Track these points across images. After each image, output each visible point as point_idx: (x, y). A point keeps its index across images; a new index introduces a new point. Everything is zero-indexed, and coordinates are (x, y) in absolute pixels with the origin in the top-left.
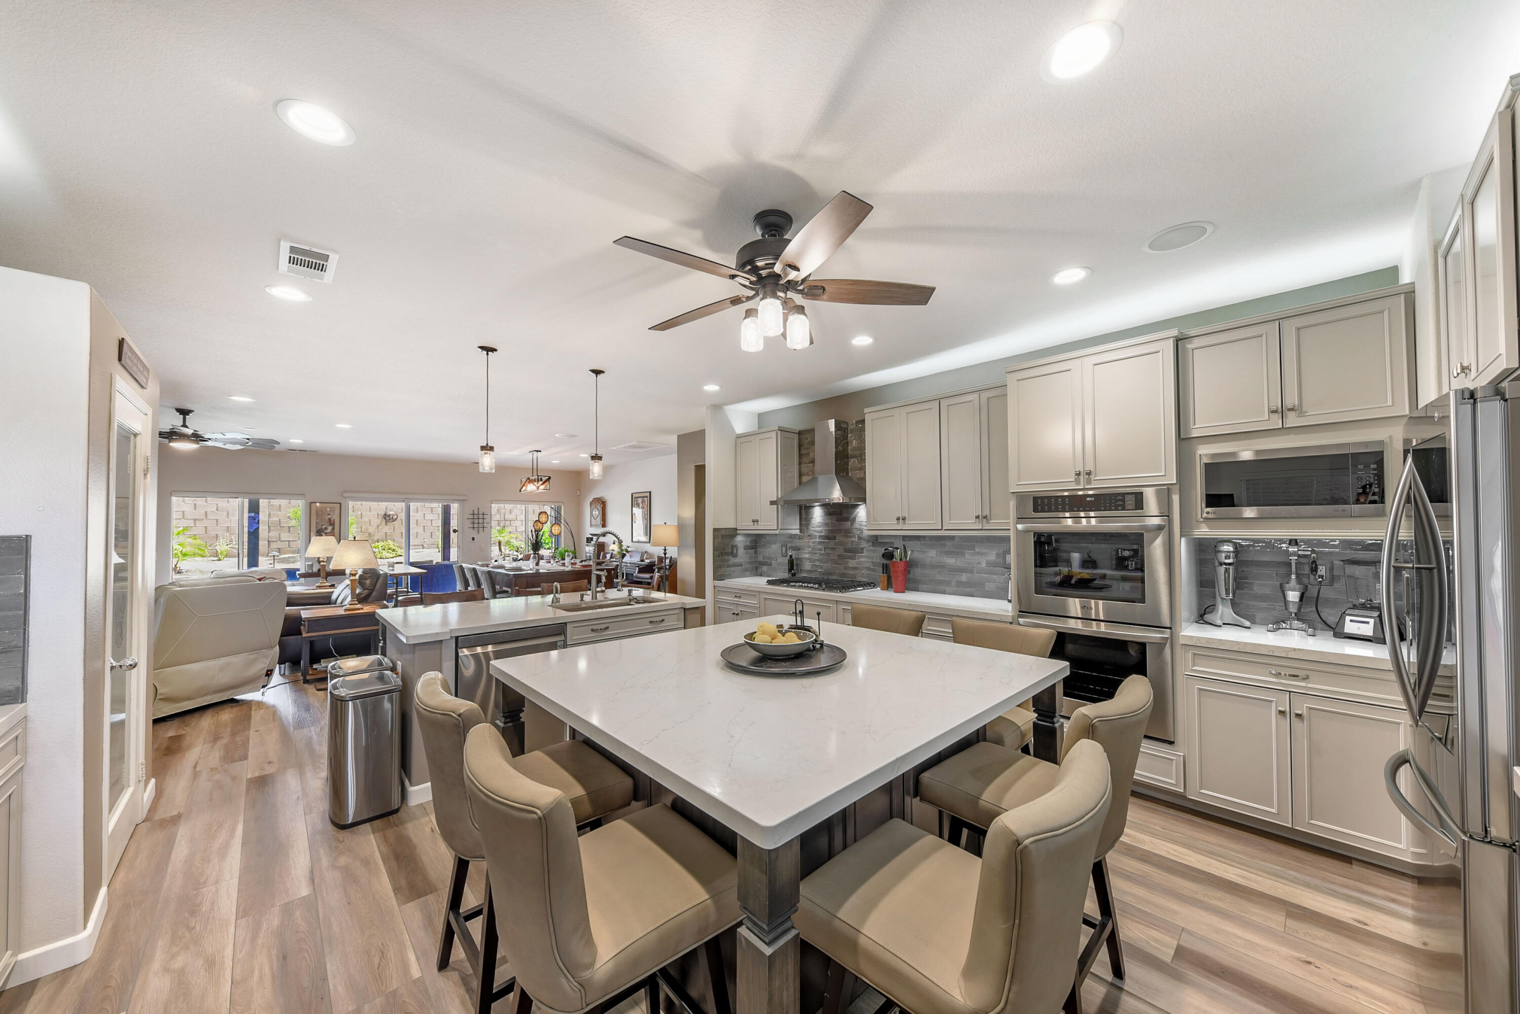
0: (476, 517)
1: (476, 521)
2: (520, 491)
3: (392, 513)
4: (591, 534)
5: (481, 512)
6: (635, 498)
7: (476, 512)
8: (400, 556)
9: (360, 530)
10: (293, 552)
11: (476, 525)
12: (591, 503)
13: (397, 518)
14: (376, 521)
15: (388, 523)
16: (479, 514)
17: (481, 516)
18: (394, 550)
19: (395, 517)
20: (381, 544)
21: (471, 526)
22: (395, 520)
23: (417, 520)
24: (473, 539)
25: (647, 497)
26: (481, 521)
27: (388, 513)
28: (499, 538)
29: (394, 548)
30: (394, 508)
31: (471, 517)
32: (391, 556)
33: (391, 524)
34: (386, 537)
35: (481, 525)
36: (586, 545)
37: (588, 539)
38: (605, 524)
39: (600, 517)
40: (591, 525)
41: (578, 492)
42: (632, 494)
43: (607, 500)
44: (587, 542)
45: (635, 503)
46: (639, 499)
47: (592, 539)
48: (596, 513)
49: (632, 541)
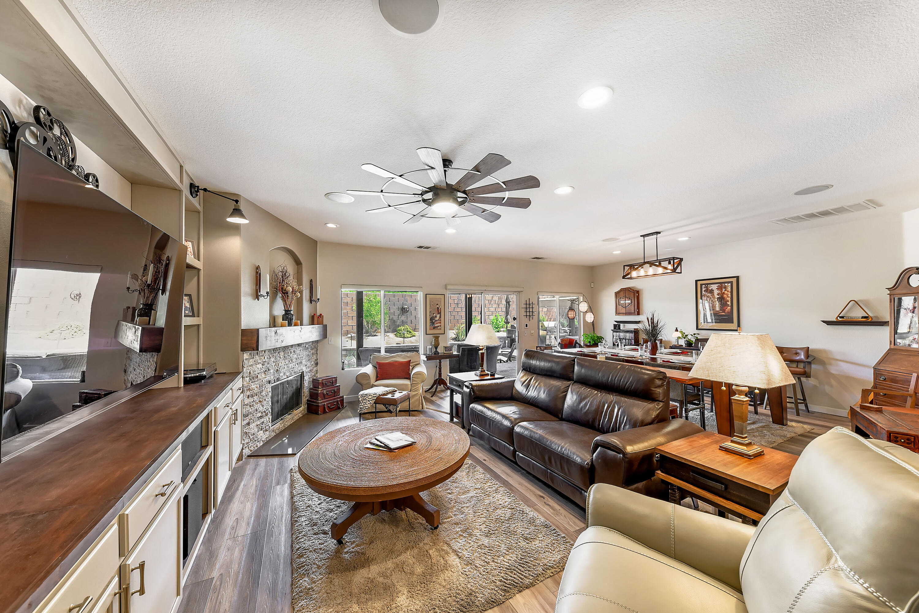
3: (406, 307)
4: (616, 321)
6: (701, 285)
12: (617, 294)
15: (404, 313)
19: (408, 309)
20: (402, 328)
22: (408, 311)
27: (404, 307)
30: (407, 303)
34: (403, 323)
36: (614, 331)
37: (615, 326)
38: (638, 314)
39: (633, 306)
40: (617, 313)
41: (592, 285)
42: (696, 281)
43: (642, 290)
44: (615, 328)
45: (703, 289)
46: (712, 285)
47: (619, 326)
48: (627, 302)
49: (697, 329)
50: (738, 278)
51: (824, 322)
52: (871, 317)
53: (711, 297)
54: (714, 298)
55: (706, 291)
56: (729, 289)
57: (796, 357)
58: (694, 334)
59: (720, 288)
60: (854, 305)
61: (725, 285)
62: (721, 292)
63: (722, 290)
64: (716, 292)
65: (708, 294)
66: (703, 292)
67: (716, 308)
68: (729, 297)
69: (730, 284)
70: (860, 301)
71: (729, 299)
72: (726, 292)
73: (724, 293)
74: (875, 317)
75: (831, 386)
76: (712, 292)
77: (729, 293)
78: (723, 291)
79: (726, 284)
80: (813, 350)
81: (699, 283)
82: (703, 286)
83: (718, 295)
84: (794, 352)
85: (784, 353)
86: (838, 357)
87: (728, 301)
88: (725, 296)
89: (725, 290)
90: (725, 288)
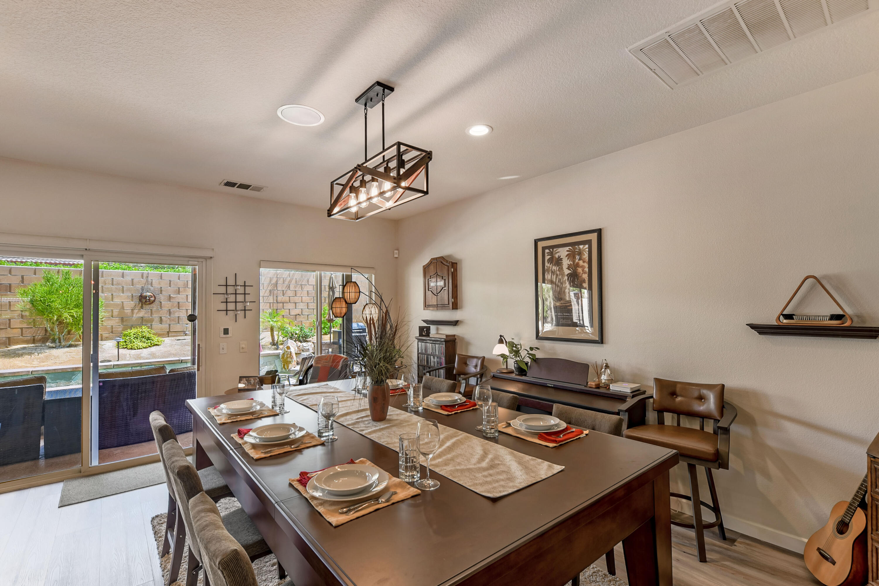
0: (231, 290)
1: (232, 298)
2: (330, 215)
3: (149, 294)
4: (424, 321)
5: (240, 282)
6: (544, 249)
7: (231, 282)
8: (157, 345)
9: (110, 314)
10: (27, 342)
11: (231, 306)
12: (426, 269)
13: (154, 301)
14: (129, 304)
15: (144, 306)
16: (236, 285)
17: (240, 290)
18: (148, 339)
19: (153, 299)
20: (133, 331)
21: (223, 306)
22: (153, 302)
23: (179, 303)
24: (226, 331)
25: (589, 242)
26: (240, 298)
27: (145, 294)
28: (271, 323)
29: (148, 335)
30: (152, 288)
31: (223, 290)
32: (145, 345)
33: (148, 307)
34: (142, 322)
35: (240, 306)
36: (419, 340)
37: (421, 329)
38: (455, 306)
39: (446, 292)
40: (426, 306)
41: (396, 254)
42: (536, 242)
43: (460, 261)
44: (421, 335)
45: (547, 257)
46: (560, 250)
47: (428, 329)
48: (439, 284)
49: (538, 337)
50: (599, 232)
51: (753, 327)
52: (850, 317)
53: (558, 273)
54: (563, 274)
55: (551, 261)
56: (586, 256)
57: (700, 406)
58: (531, 349)
59: (571, 256)
60: (812, 288)
61: (580, 249)
62: (574, 262)
63: (574, 257)
64: (566, 262)
65: (554, 267)
66: (546, 264)
67: (565, 295)
68: (585, 273)
69: (587, 246)
70: (825, 277)
71: (585, 276)
72: (581, 263)
73: (577, 265)
74: (858, 316)
75: (767, 475)
76: (558, 262)
77: (586, 265)
78: (577, 261)
79: (581, 247)
80: (733, 391)
81: (541, 244)
82: (547, 251)
83: (568, 268)
84: (696, 394)
85: (677, 396)
86: (780, 409)
87: (584, 281)
88: (580, 270)
89: (580, 259)
90: (580, 253)
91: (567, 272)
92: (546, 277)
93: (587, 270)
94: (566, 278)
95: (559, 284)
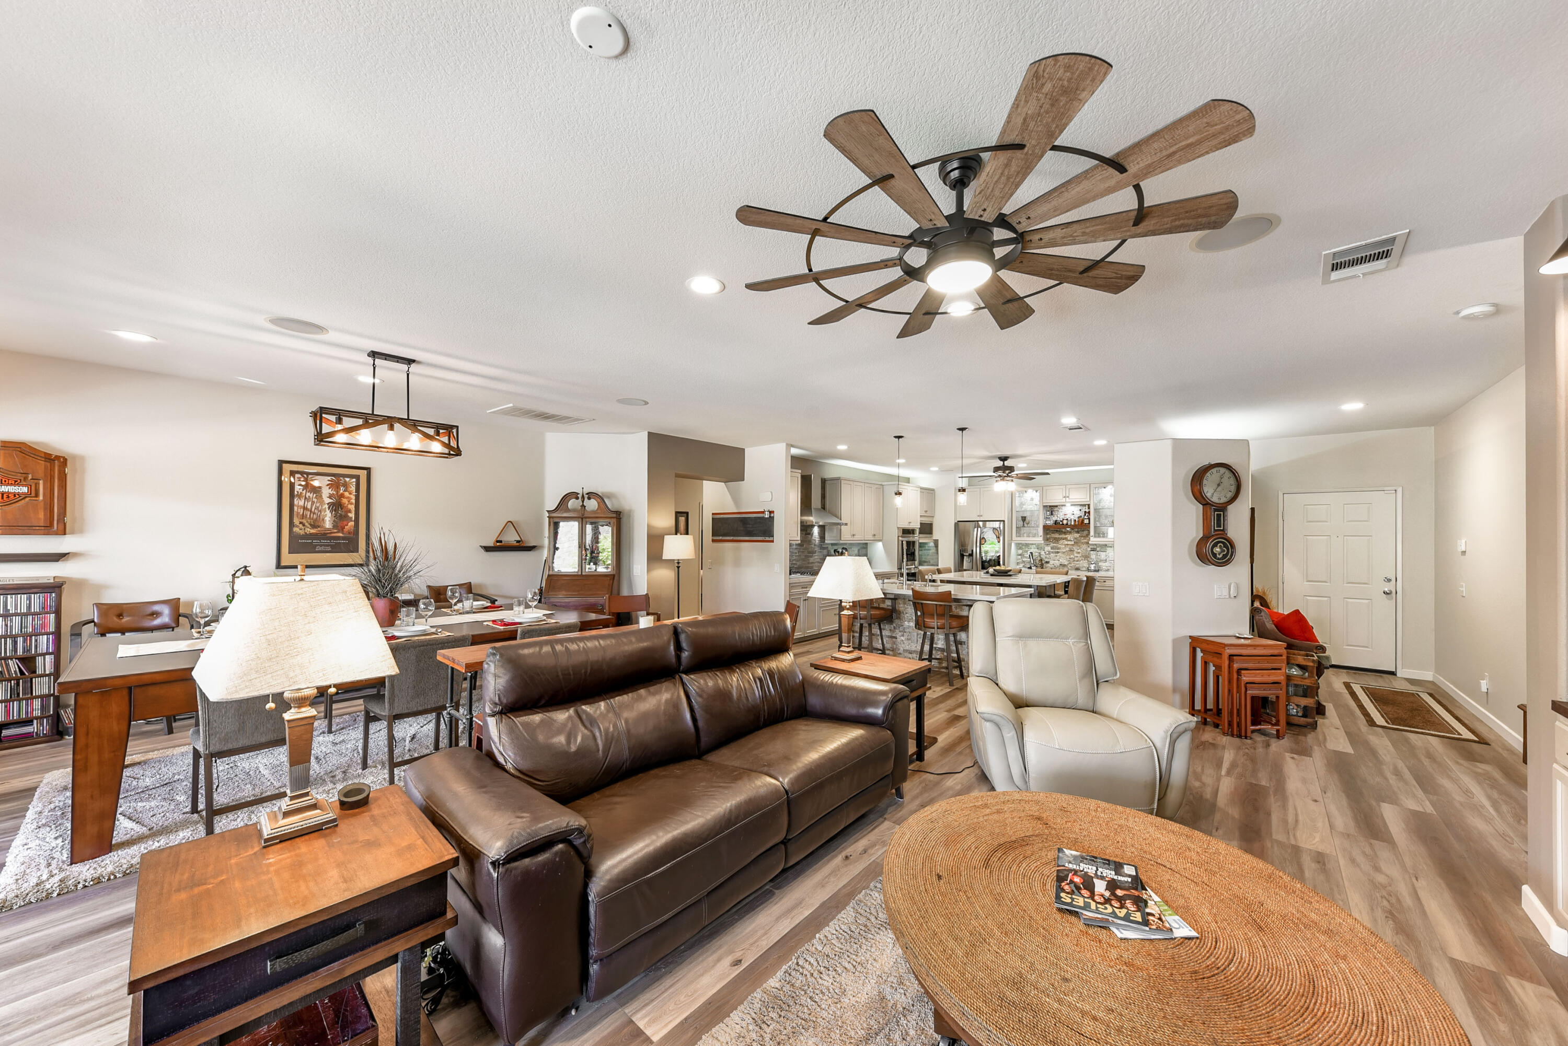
25: (356, 477)
42: (280, 464)
45: (297, 482)
46: (319, 477)
49: (279, 566)
50: (369, 471)
51: (483, 547)
54: (322, 503)
55: (303, 486)
56: (352, 489)
59: (333, 485)
61: (345, 481)
62: (337, 492)
63: (337, 488)
64: (326, 492)
65: (308, 494)
66: (296, 489)
68: (352, 504)
69: (353, 480)
71: (352, 507)
72: (347, 494)
73: (342, 496)
76: (315, 489)
77: (353, 497)
78: (341, 491)
79: (347, 479)
81: (287, 468)
82: (297, 475)
83: (330, 497)
87: (350, 511)
88: (345, 501)
89: (345, 491)
90: (346, 485)
91: (328, 500)
92: (296, 502)
93: (354, 501)
94: (327, 506)
95: (316, 511)
